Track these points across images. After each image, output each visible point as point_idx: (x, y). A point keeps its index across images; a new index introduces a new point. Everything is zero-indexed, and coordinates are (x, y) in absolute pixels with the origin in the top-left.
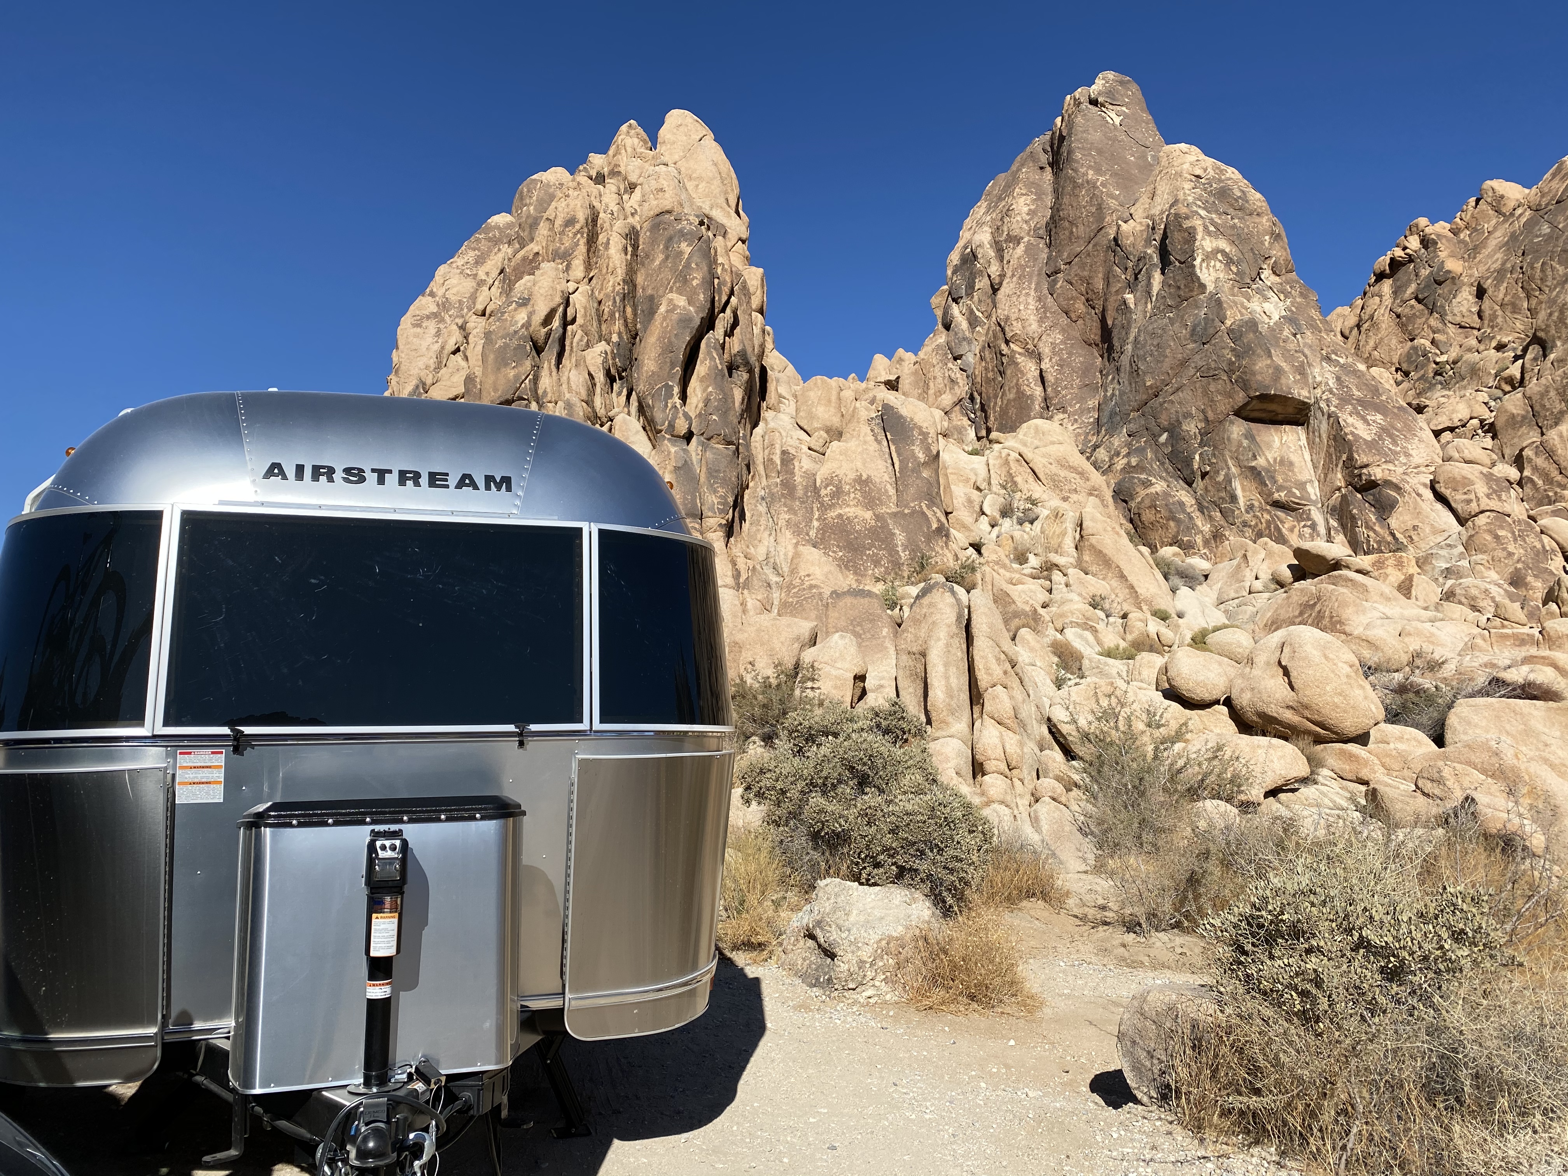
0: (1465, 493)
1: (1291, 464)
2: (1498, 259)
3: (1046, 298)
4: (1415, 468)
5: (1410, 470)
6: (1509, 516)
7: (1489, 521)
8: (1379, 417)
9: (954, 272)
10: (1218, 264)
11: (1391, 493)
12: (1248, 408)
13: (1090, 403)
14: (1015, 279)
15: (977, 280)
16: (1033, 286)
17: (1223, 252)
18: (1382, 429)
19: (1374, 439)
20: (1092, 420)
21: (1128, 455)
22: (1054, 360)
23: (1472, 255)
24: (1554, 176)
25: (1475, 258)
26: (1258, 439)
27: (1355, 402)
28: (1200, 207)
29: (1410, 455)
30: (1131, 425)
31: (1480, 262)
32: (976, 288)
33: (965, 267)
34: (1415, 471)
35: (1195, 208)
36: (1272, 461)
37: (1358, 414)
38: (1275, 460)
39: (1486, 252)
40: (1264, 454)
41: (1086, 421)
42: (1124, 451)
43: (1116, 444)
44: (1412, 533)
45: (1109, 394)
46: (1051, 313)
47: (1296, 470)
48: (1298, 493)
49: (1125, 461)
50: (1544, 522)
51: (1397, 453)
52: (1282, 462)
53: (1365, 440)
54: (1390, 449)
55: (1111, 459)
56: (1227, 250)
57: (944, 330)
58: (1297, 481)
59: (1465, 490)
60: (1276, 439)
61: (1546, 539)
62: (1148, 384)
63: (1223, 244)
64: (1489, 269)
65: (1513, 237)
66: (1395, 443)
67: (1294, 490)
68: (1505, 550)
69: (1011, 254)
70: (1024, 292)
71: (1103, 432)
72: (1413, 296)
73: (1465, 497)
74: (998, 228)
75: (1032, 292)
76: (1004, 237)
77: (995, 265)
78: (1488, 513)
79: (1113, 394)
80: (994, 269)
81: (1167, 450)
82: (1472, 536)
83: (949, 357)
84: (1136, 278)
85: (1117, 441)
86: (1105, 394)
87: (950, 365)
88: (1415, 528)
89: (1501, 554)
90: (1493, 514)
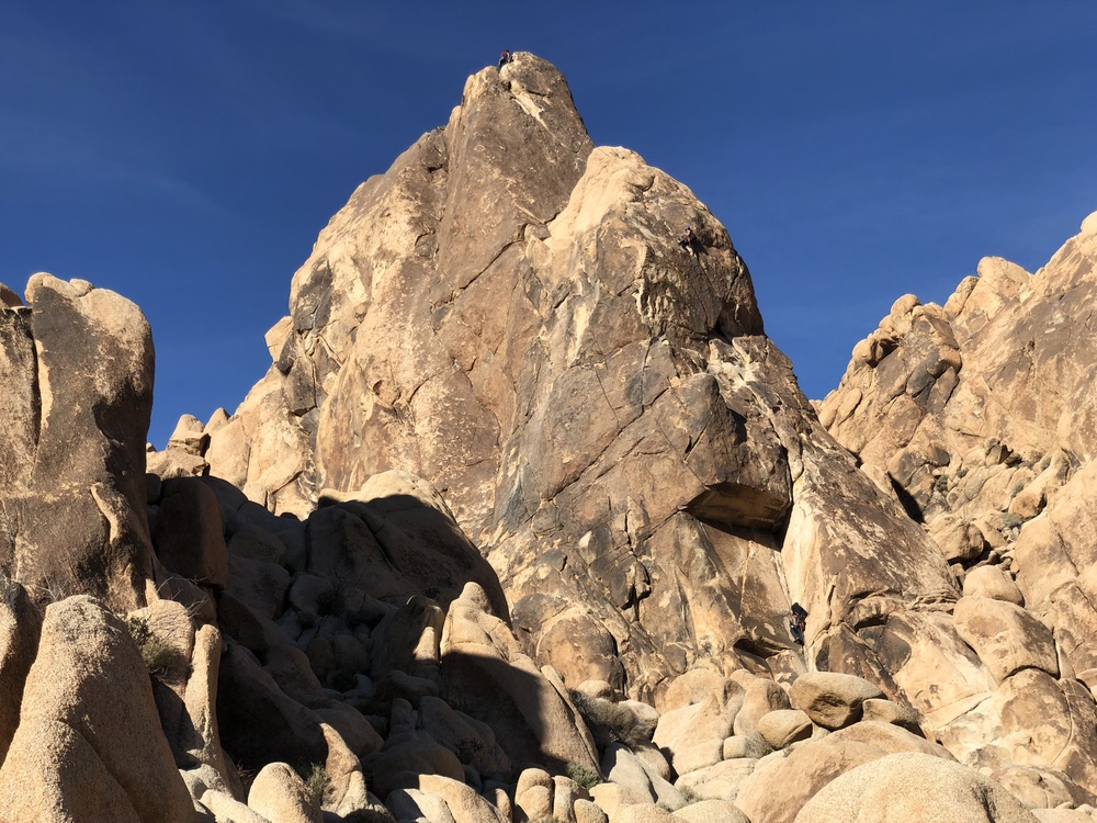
0: (998, 641)
1: (762, 587)
2: (1003, 352)
3: (428, 335)
4: (928, 602)
5: (921, 605)
6: (1056, 676)
7: (1031, 682)
8: (878, 530)
9: (302, 294)
11: (900, 635)
12: (705, 502)
13: (482, 486)
14: (385, 307)
15: (333, 308)
16: (411, 317)
18: (883, 546)
19: (872, 558)
20: (485, 511)
21: (534, 563)
22: (434, 423)
23: (972, 345)
24: (1064, 257)
25: (975, 349)
26: (717, 549)
27: (846, 505)
28: (642, 224)
29: (920, 584)
30: (540, 519)
31: (982, 354)
32: (331, 319)
33: (318, 288)
34: (929, 606)
35: (636, 225)
36: (735, 581)
37: (850, 520)
38: (740, 579)
39: (986, 343)
40: (725, 571)
41: (477, 512)
42: (529, 557)
43: (518, 546)
44: (930, 696)
45: (510, 474)
46: (434, 356)
47: (768, 596)
48: (772, 630)
49: (530, 571)
51: (904, 580)
52: (750, 584)
53: (861, 558)
54: (894, 573)
55: (511, 567)
57: (279, 374)
58: (770, 612)
59: (997, 636)
60: (743, 551)
62: (566, 460)
64: (993, 363)
65: (1021, 327)
66: (900, 565)
67: (767, 626)
68: (1054, 724)
69: (384, 275)
70: (397, 325)
71: (500, 529)
72: (903, 390)
73: (998, 646)
74: (367, 239)
75: (409, 326)
76: (374, 251)
77: (359, 288)
78: (1028, 671)
79: (515, 475)
80: (357, 295)
81: (591, 558)
82: (1010, 703)
83: (286, 411)
84: (554, 314)
85: (521, 540)
86: (505, 476)
87: (286, 424)
88: (933, 688)
89: (1049, 731)
90: (1036, 673)
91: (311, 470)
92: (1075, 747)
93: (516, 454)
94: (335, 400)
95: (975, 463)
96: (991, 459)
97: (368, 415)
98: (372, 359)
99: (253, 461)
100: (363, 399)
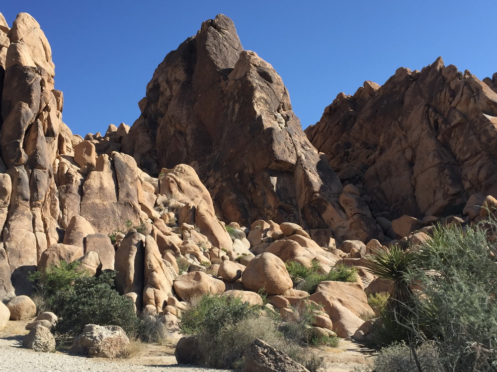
1: (286, 190)
2: (368, 113)
3: (190, 109)
6: (365, 216)
7: (358, 217)
10: (261, 104)
11: (324, 204)
12: (271, 165)
14: (177, 99)
15: (160, 97)
16: (185, 103)
17: (263, 98)
20: (207, 165)
21: (221, 182)
22: (192, 137)
23: (360, 109)
25: (361, 111)
29: (332, 189)
30: (224, 169)
31: (362, 113)
32: (160, 100)
34: (332, 195)
36: (279, 188)
38: (281, 187)
39: (364, 109)
42: (220, 180)
44: (331, 221)
45: (215, 154)
46: (192, 116)
47: (289, 192)
48: (289, 202)
49: (220, 184)
50: (379, 219)
51: (327, 188)
52: (283, 189)
55: (215, 183)
56: (266, 98)
58: (289, 197)
59: (350, 205)
61: (378, 225)
63: (264, 95)
64: (365, 116)
65: (374, 105)
68: (363, 229)
69: (176, 87)
70: (181, 105)
71: (212, 171)
72: (338, 123)
73: (350, 207)
74: (171, 75)
75: (184, 106)
76: (173, 79)
77: (168, 91)
78: (357, 214)
79: (216, 154)
80: (168, 93)
81: (238, 180)
82: (352, 223)
83: (146, 130)
84: (229, 105)
85: (218, 175)
86: (214, 154)
87: (146, 134)
88: (332, 219)
89: (361, 231)
90: (359, 215)
91: (154, 149)
92: (368, 235)
93: (217, 148)
94: (161, 128)
95: (357, 148)
96: (361, 147)
97: (172, 133)
98: (173, 116)
99: (136, 145)
100: (171, 128)
